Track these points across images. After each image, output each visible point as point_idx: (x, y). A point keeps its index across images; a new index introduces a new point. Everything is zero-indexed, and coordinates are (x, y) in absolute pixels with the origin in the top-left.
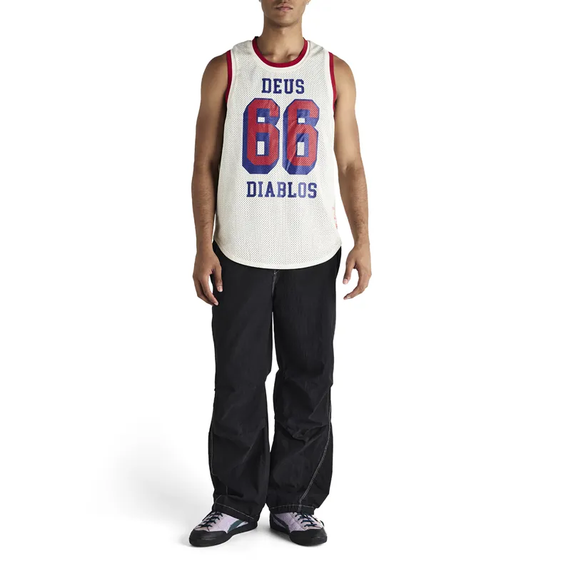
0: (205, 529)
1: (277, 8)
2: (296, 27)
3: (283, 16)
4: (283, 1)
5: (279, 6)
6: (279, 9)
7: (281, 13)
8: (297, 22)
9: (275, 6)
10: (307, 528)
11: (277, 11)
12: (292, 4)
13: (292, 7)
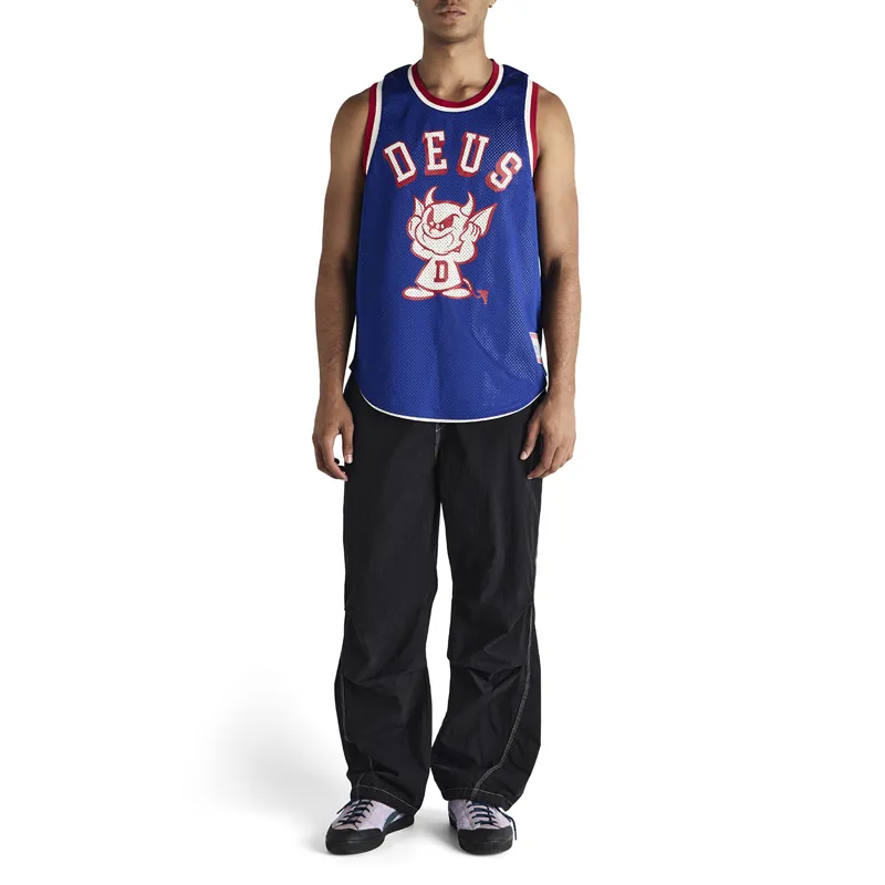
0: (351, 826)
1: (442, 14)
2: (474, 42)
3: (453, 25)
4: (450, 2)
5: (444, 10)
6: (443, 15)
7: (448, 21)
8: (476, 33)
9: (438, 11)
10: (478, 826)
11: (441, 18)
12: (463, 5)
13: (464, 10)
